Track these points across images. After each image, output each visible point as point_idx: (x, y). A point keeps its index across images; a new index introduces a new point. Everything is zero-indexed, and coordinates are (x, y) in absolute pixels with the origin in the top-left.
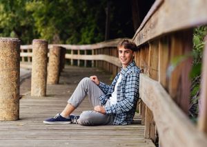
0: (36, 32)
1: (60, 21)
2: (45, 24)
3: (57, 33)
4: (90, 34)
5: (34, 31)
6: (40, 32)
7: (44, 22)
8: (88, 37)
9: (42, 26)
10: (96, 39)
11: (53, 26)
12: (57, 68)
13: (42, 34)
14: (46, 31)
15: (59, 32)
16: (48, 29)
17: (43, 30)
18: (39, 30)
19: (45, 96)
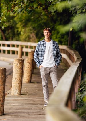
0: (18, 31)
1: (36, 25)
2: (25, 26)
3: (34, 32)
4: (58, 36)
5: (16, 30)
6: (21, 32)
7: (24, 24)
8: (57, 38)
9: (22, 27)
10: (62, 40)
11: (31, 28)
12: (30, 71)
13: (22, 33)
14: (25, 31)
15: (35, 32)
16: (27, 29)
17: (23, 30)
18: (19, 30)
19: (21, 94)
